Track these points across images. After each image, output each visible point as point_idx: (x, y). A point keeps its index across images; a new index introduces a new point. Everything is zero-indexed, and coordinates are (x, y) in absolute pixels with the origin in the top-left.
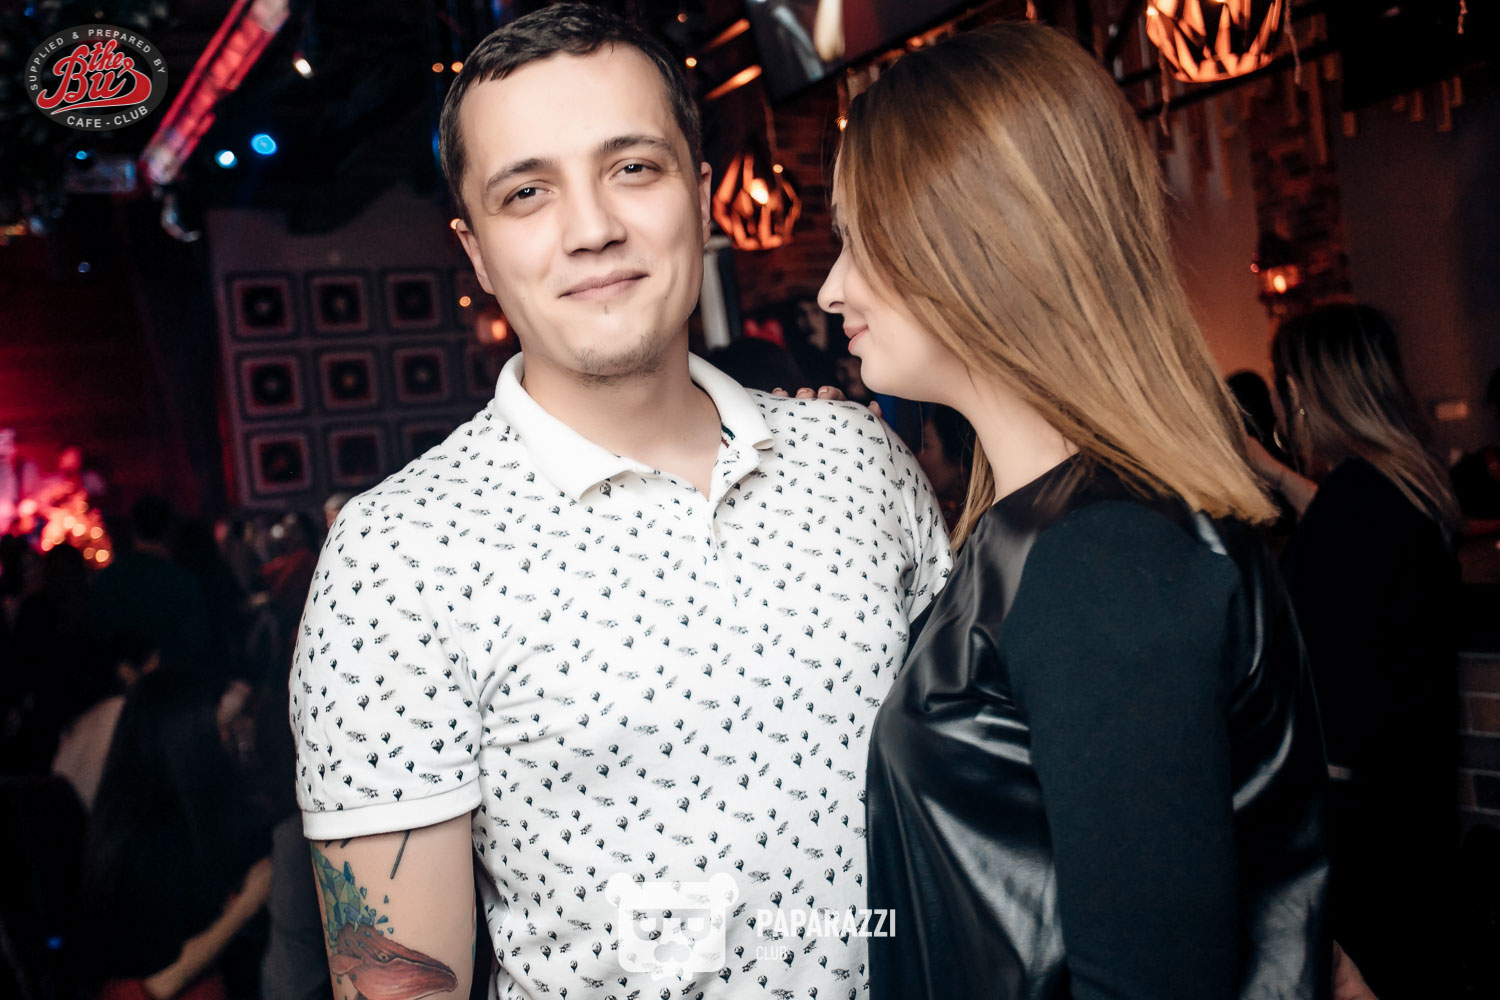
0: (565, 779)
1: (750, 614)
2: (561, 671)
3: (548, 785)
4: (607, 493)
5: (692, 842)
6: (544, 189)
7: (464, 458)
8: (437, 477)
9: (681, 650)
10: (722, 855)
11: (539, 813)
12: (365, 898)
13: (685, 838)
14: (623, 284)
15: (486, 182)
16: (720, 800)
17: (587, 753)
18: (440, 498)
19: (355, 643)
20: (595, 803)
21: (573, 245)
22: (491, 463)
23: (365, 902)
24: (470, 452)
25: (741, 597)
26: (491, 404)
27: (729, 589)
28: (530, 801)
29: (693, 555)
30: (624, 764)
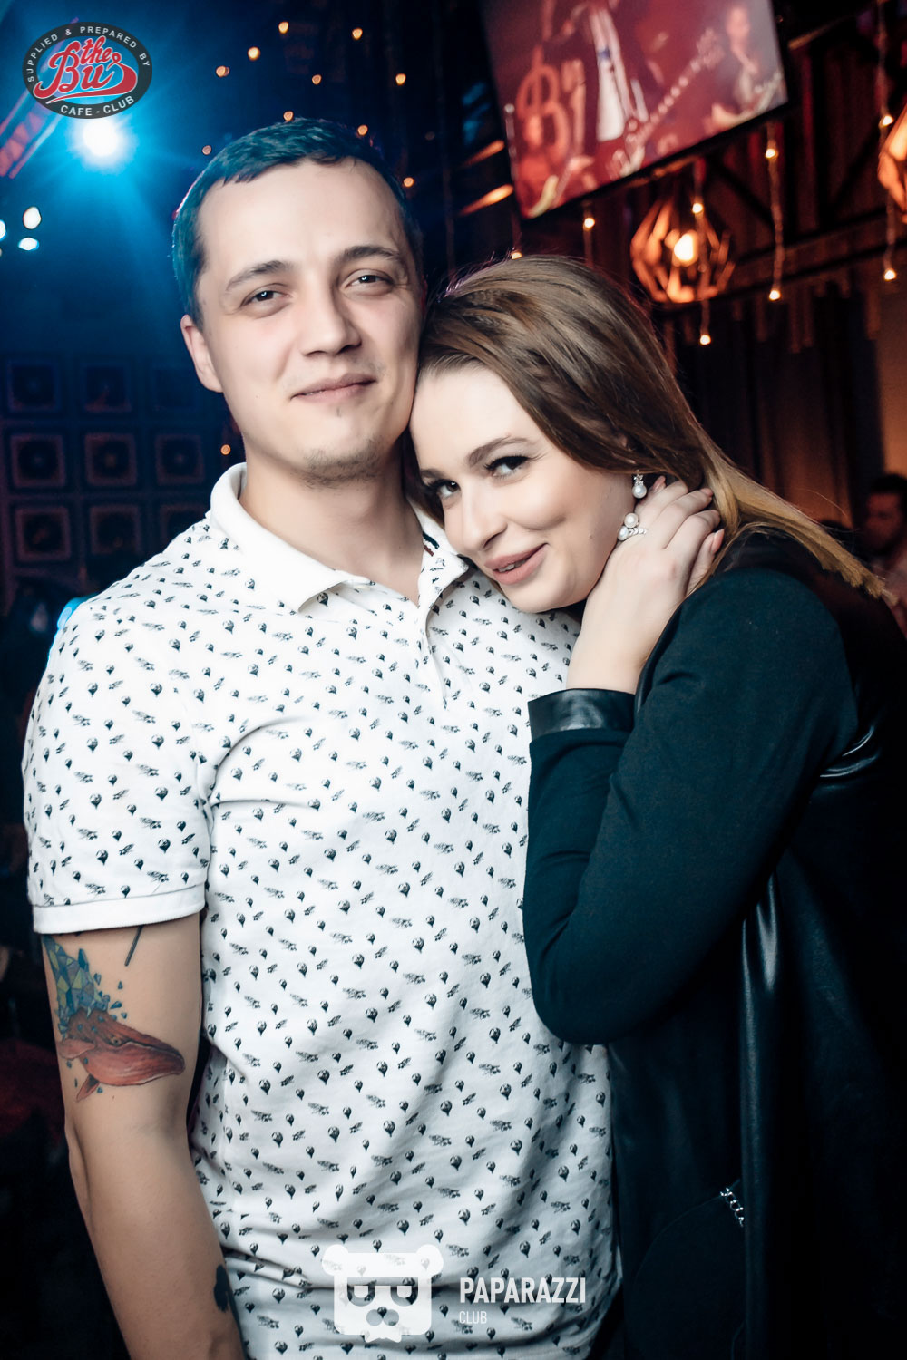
0: (293, 861)
1: (459, 714)
2: (294, 757)
3: (276, 866)
4: (325, 602)
5: (410, 925)
6: (281, 293)
7: (187, 564)
8: (163, 580)
9: (404, 743)
10: (438, 937)
11: (265, 892)
12: (99, 984)
13: (404, 921)
14: (355, 388)
15: (227, 282)
16: (438, 886)
17: (317, 836)
18: (169, 600)
19: (90, 743)
20: (320, 885)
21: (311, 347)
22: (212, 571)
23: (98, 988)
24: (192, 559)
25: (450, 700)
26: (207, 514)
27: (438, 690)
28: (256, 880)
29: (406, 656)
30: (350, 849)
